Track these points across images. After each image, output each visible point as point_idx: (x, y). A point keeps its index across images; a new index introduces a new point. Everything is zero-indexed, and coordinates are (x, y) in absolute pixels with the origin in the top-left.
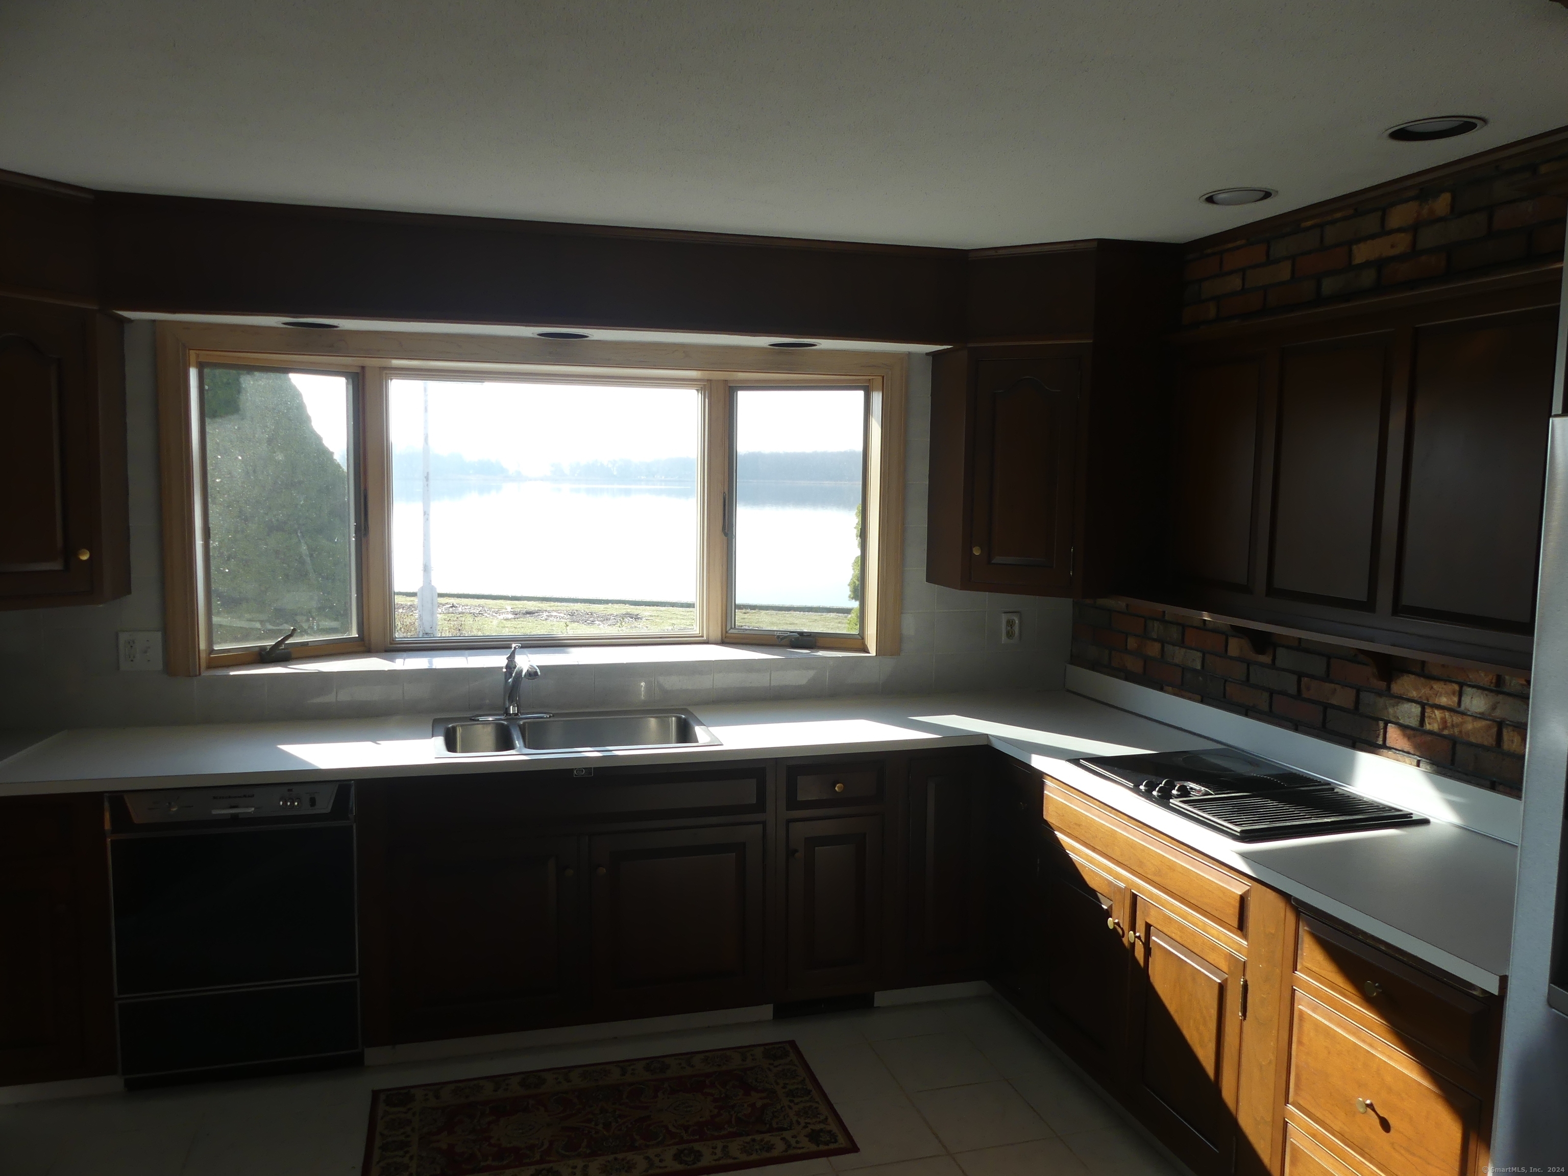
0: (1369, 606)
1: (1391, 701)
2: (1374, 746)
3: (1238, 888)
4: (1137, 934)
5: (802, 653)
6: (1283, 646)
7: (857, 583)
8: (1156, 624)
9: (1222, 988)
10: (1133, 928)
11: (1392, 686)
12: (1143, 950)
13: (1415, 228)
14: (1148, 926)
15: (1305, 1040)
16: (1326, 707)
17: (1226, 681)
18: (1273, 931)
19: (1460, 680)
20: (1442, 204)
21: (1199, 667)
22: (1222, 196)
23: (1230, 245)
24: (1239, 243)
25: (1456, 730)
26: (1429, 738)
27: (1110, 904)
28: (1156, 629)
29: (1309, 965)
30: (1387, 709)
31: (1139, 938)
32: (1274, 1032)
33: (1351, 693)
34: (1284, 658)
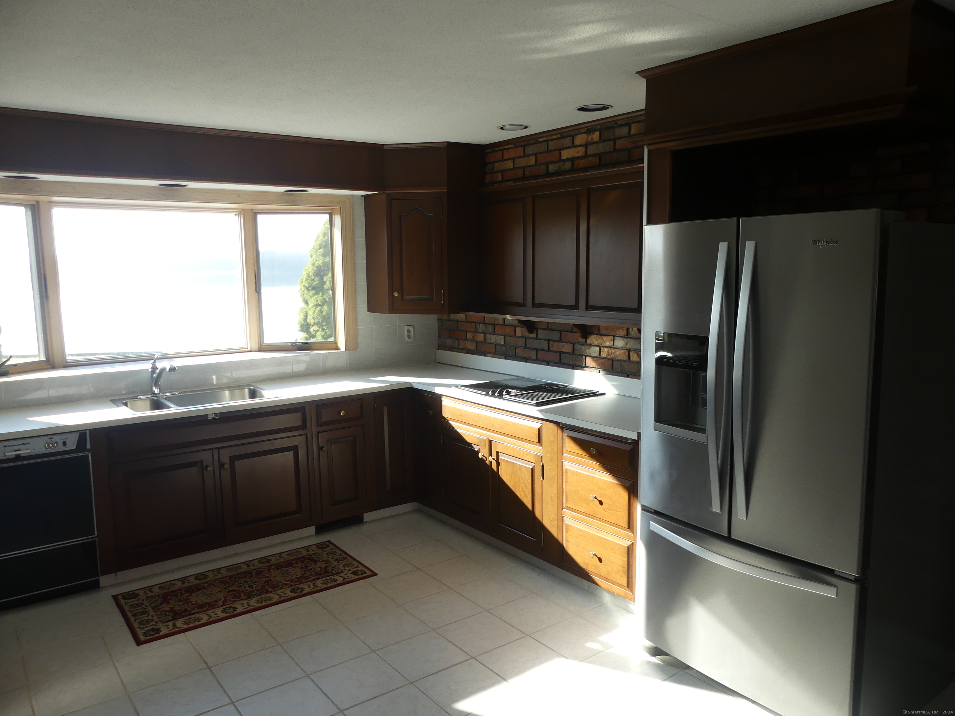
0: (576, 307)
1: (587, 347)
2: (581, 367)
3: (537, 425)
4: (493, 458)
5: (306, 352)
6: (541, 329)
7: (303, 322)
8: (481, 325)
9: (533, 470)
10: (491, 455)
11: (587, 341)
12: (496, 464)
13: (586, 145)
14: (498, 453)
15: (568, 480)
16: (561, 353)
17: (516, 348)
18: (553, 440)
19: (613, 334)
20: (596, 136)
21: (503, 343)
22: (507, 127)
23: (507, 147)
24: (511, 146)
25: (613, 356)
26: (603, 360)
27: (479, 448)
28: (481, 327)
29: (568, 450)
30: (586, 350)
31: (494, 459)
32: (556, 481)
33: (571, 346)
34: (541, 334)
